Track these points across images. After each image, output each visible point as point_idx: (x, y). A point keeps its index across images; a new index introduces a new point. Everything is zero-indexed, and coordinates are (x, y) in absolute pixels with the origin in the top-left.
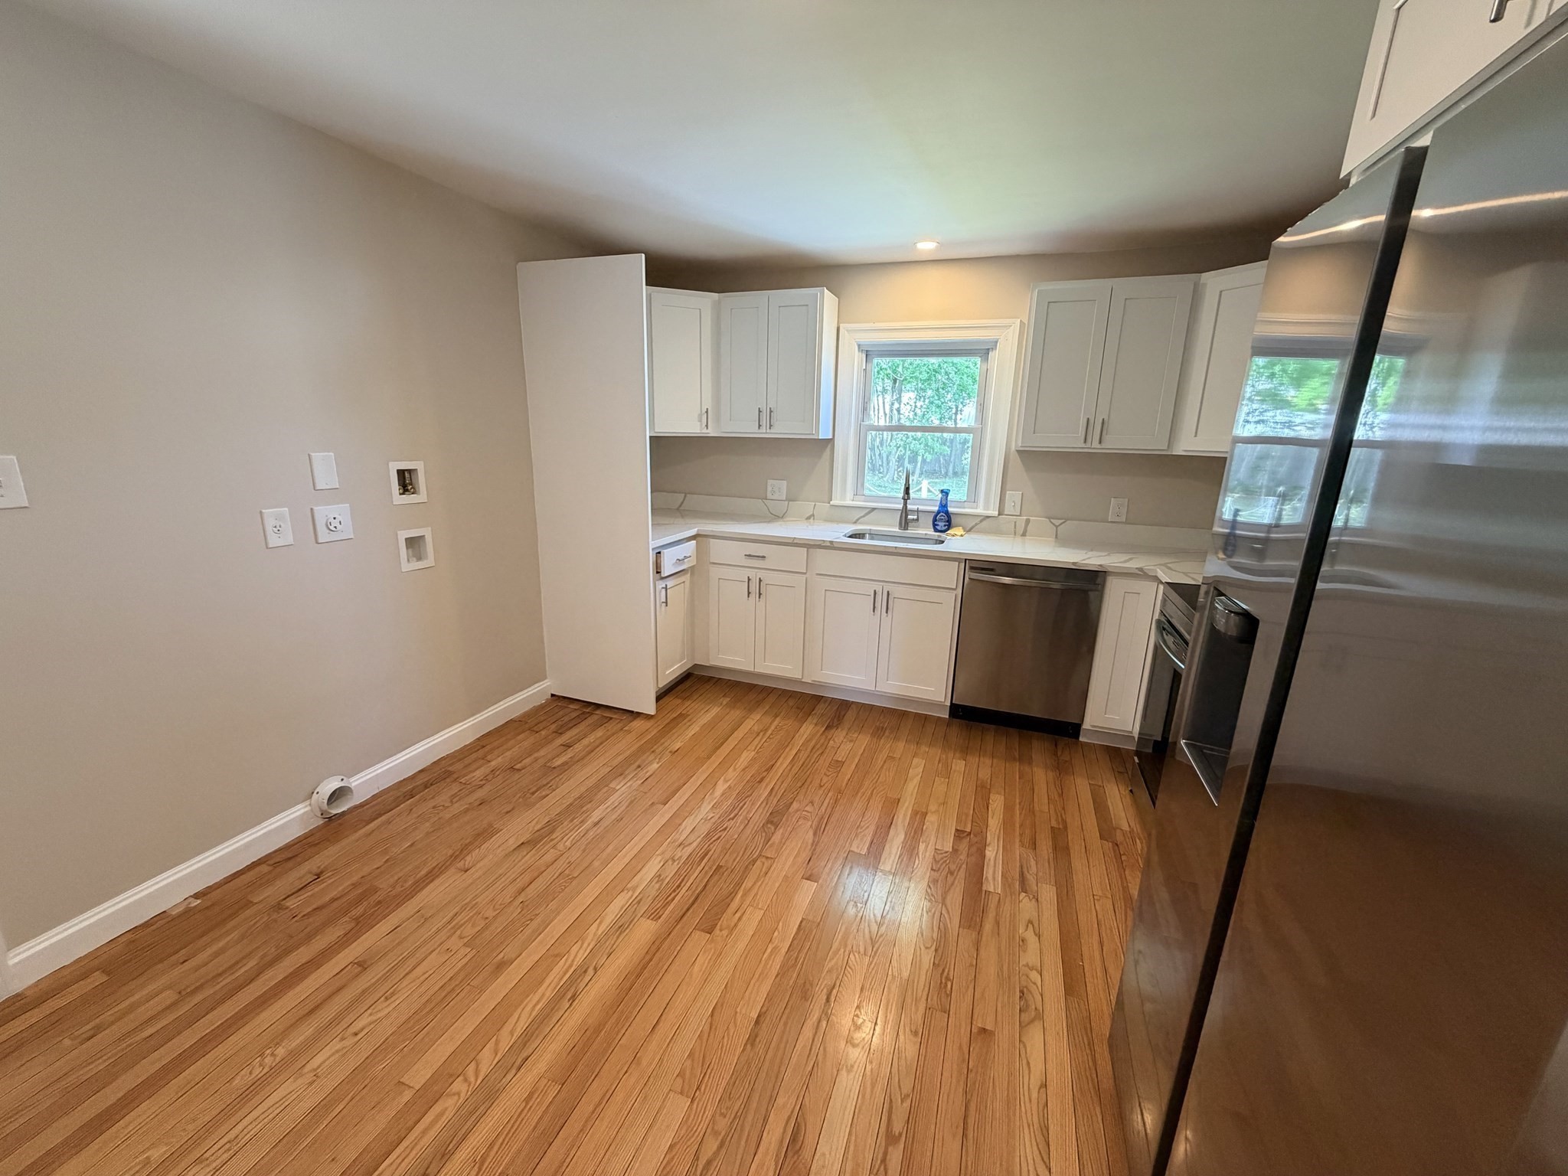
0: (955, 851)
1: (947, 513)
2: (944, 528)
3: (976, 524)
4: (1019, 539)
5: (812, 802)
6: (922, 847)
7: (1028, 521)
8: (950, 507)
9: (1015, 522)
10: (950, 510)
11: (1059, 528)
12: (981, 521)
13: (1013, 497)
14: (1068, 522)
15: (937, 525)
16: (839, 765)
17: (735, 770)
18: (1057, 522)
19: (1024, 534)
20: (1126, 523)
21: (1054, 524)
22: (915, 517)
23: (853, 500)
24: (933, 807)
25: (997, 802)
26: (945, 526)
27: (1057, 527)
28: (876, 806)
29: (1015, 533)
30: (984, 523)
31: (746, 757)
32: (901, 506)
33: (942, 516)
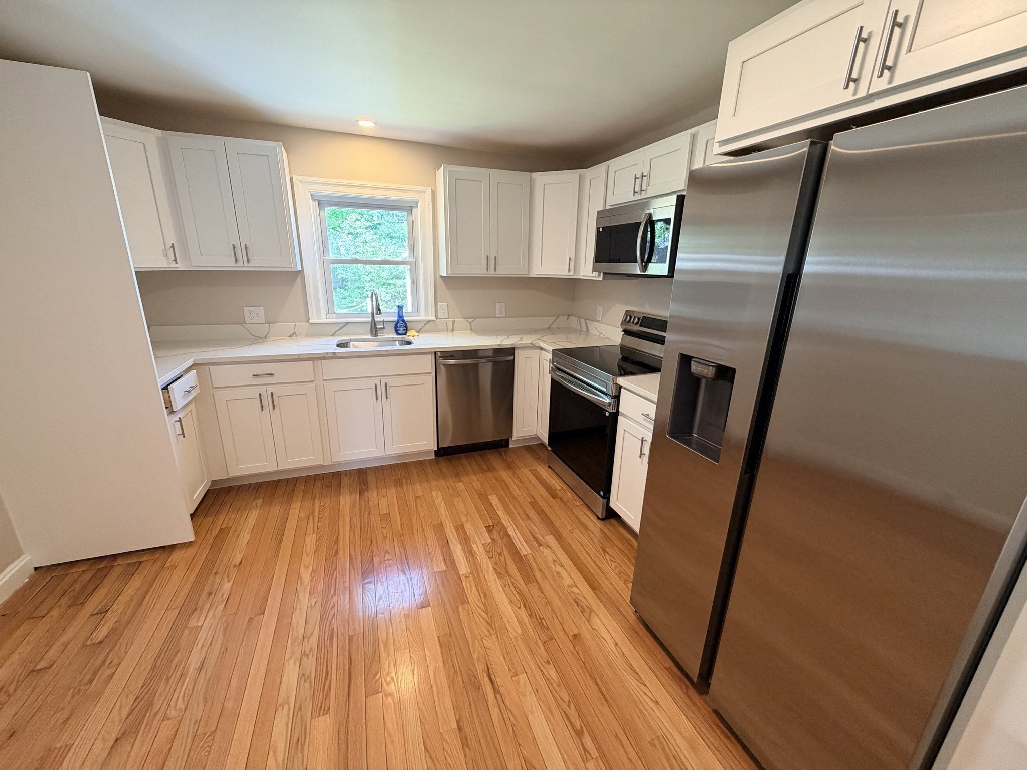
0: (493, 540)
1: (403, 321)
2: (404, 332)
3: (422, 327)
4: (450, 334)
5: (386, 552)
6: (474, 546)
7: (454, 322)
8: (406, 317)
9: (447, 323)
10: (405, 319)
11: (472, 324)
12: (425, 324)
13: (442, 306)
14: (477, 320)
15: (399, 330)
16: (386, 517)
17: (308, 555)
18: (470, 320)
19: (452, 330)
20: (505, 317)
21: (469, 322)
22: (382, 326)
23: (327, 318)
24: (464, 519)
25: (494, 500)
26: (404, 330)
27: (471, 323)
28: (430, 533)
29: (447, 331)
30: (427, 325)
31: (311, 541)
32: (370, 319)
33: (402, 324)
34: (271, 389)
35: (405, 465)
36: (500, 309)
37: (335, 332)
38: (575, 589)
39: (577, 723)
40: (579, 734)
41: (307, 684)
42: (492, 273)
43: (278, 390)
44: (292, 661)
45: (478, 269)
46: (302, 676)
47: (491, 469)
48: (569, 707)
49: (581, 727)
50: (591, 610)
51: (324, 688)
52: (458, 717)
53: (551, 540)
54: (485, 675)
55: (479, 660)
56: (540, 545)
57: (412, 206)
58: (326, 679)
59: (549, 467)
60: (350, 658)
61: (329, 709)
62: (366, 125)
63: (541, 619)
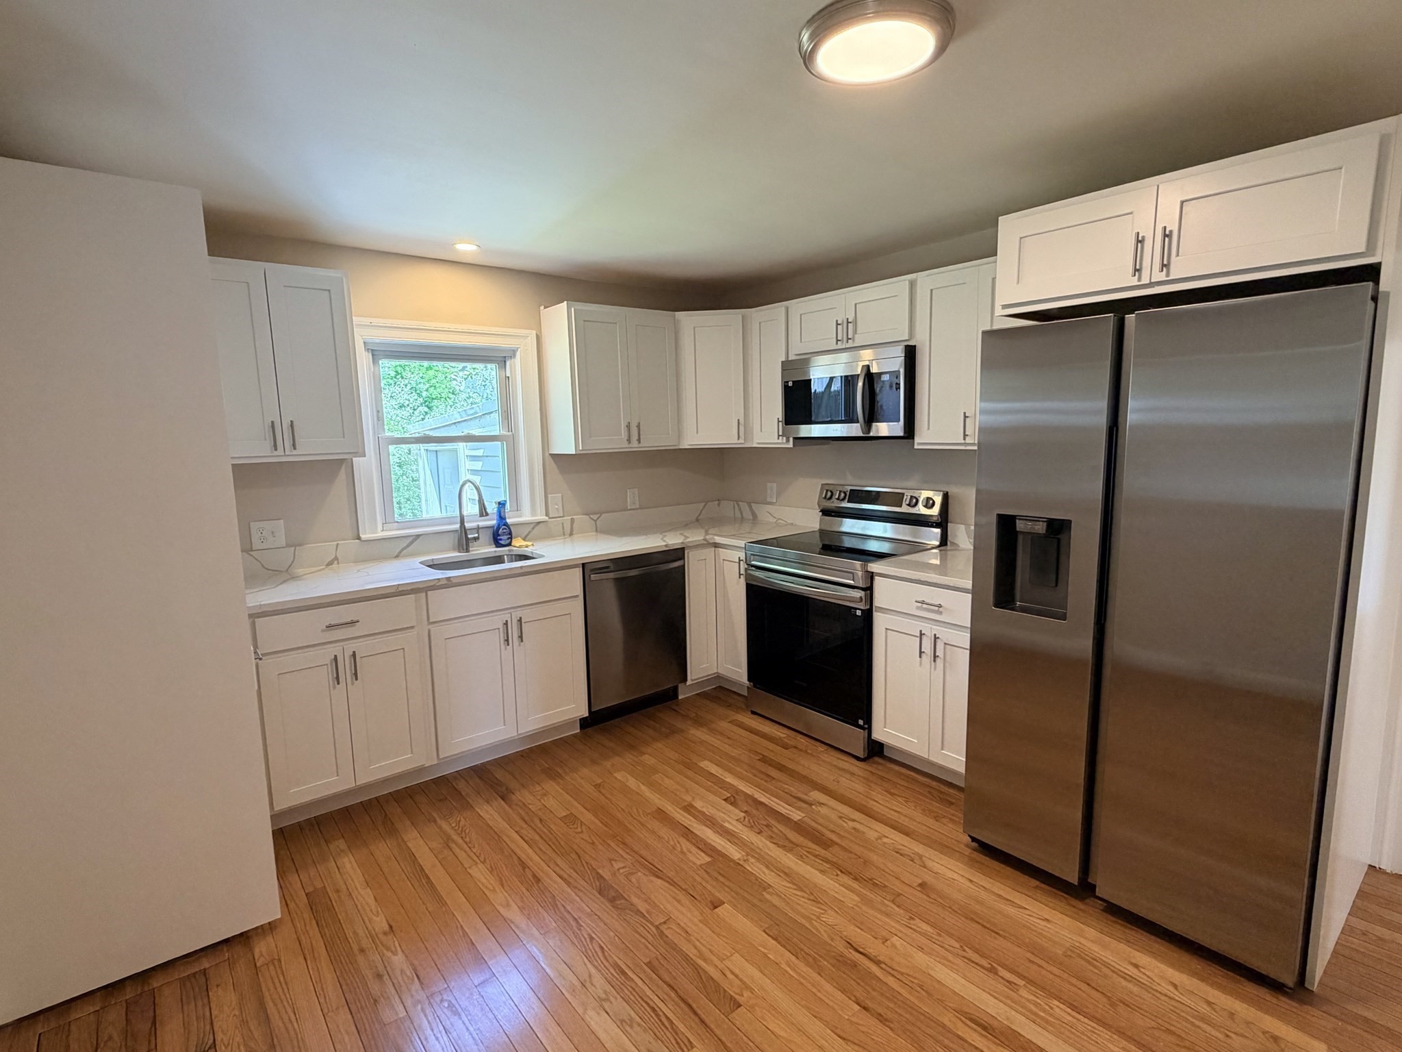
0: (746, 812)
1: (506, 524)
2: (508, 541)
3: (530, 532)
4: (568, 539)
5: (611, 860)
6: (726, 825)
7: (572, 521)
8: (509, 518)
9: (563, 524)
10: (508, 521)
11: (598, 522)
12: (533, 528)
13: (555, 498)
14: (604, 515)
15: (501, 540)
16: (570, 819)
17: (494, 890)
18: (595, 517)
19: (571, 534)
20: (640, 508)
21: (593, 520)
22: (477, 535)
24: (688, 798)
26: (508, 539)
27: (595, 521)
28: (655, 825)
29: (564, 535)
30: (537, 528)
31: (480, 873)
32: (457, 526)
33: (505, 529)
34: (350, 647)
35: (543, 750)
36: (632, 497)
37: (400, 552)
38: (885, 840)
39: (984, 963)
40: (992, 970)
41: (637, 1028)
42: (635, 446)
43: (361, 647)
44: (591, 1013)
45: (615, 442)
46: (622, 1023)
47: (673, 731)
48: (964, 951)
49: (990, 964)
50: (921, 857)
51: (663, 1024)
52: (853, 998)
53: (816, 795)
54: (850, 950)
55: (832, 940)
56: (811, 805)
57: (505, 357)
58: (658, 1015)
59: (753, 713)
60: (670, 986)
61: (690, 1042)
62: (466, 249)
63: (871, 880)
